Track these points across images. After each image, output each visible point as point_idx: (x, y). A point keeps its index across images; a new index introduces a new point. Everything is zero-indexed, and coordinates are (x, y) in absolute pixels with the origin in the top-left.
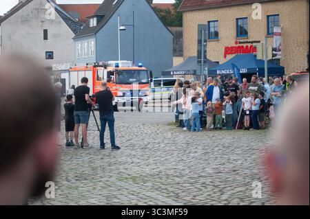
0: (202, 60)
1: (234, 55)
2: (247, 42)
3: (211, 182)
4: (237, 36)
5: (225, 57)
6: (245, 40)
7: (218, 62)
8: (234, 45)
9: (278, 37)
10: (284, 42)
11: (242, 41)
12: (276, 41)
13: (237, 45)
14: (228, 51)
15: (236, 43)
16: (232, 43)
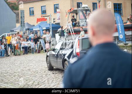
0: (23, 25)
1: (41, 22)
2: (46, 16)
3: (18, 75)
4: (42, 14)
5: (37, 23)
6: (45, 15)
7: (34, 25)
8: (41, 18)
9: (59, 14)
10: (61, 16)
11: (44, 16)
12: (58, 15)
13: (42, 18)
14: (38, 20)
15: (42, 17)
16: (40, 17)
